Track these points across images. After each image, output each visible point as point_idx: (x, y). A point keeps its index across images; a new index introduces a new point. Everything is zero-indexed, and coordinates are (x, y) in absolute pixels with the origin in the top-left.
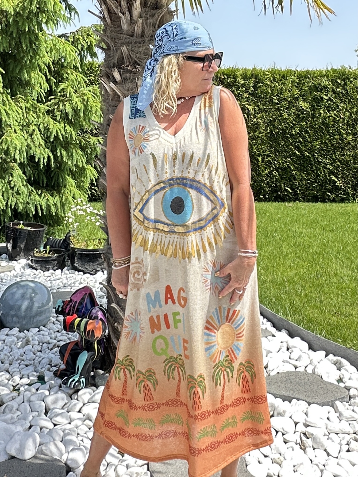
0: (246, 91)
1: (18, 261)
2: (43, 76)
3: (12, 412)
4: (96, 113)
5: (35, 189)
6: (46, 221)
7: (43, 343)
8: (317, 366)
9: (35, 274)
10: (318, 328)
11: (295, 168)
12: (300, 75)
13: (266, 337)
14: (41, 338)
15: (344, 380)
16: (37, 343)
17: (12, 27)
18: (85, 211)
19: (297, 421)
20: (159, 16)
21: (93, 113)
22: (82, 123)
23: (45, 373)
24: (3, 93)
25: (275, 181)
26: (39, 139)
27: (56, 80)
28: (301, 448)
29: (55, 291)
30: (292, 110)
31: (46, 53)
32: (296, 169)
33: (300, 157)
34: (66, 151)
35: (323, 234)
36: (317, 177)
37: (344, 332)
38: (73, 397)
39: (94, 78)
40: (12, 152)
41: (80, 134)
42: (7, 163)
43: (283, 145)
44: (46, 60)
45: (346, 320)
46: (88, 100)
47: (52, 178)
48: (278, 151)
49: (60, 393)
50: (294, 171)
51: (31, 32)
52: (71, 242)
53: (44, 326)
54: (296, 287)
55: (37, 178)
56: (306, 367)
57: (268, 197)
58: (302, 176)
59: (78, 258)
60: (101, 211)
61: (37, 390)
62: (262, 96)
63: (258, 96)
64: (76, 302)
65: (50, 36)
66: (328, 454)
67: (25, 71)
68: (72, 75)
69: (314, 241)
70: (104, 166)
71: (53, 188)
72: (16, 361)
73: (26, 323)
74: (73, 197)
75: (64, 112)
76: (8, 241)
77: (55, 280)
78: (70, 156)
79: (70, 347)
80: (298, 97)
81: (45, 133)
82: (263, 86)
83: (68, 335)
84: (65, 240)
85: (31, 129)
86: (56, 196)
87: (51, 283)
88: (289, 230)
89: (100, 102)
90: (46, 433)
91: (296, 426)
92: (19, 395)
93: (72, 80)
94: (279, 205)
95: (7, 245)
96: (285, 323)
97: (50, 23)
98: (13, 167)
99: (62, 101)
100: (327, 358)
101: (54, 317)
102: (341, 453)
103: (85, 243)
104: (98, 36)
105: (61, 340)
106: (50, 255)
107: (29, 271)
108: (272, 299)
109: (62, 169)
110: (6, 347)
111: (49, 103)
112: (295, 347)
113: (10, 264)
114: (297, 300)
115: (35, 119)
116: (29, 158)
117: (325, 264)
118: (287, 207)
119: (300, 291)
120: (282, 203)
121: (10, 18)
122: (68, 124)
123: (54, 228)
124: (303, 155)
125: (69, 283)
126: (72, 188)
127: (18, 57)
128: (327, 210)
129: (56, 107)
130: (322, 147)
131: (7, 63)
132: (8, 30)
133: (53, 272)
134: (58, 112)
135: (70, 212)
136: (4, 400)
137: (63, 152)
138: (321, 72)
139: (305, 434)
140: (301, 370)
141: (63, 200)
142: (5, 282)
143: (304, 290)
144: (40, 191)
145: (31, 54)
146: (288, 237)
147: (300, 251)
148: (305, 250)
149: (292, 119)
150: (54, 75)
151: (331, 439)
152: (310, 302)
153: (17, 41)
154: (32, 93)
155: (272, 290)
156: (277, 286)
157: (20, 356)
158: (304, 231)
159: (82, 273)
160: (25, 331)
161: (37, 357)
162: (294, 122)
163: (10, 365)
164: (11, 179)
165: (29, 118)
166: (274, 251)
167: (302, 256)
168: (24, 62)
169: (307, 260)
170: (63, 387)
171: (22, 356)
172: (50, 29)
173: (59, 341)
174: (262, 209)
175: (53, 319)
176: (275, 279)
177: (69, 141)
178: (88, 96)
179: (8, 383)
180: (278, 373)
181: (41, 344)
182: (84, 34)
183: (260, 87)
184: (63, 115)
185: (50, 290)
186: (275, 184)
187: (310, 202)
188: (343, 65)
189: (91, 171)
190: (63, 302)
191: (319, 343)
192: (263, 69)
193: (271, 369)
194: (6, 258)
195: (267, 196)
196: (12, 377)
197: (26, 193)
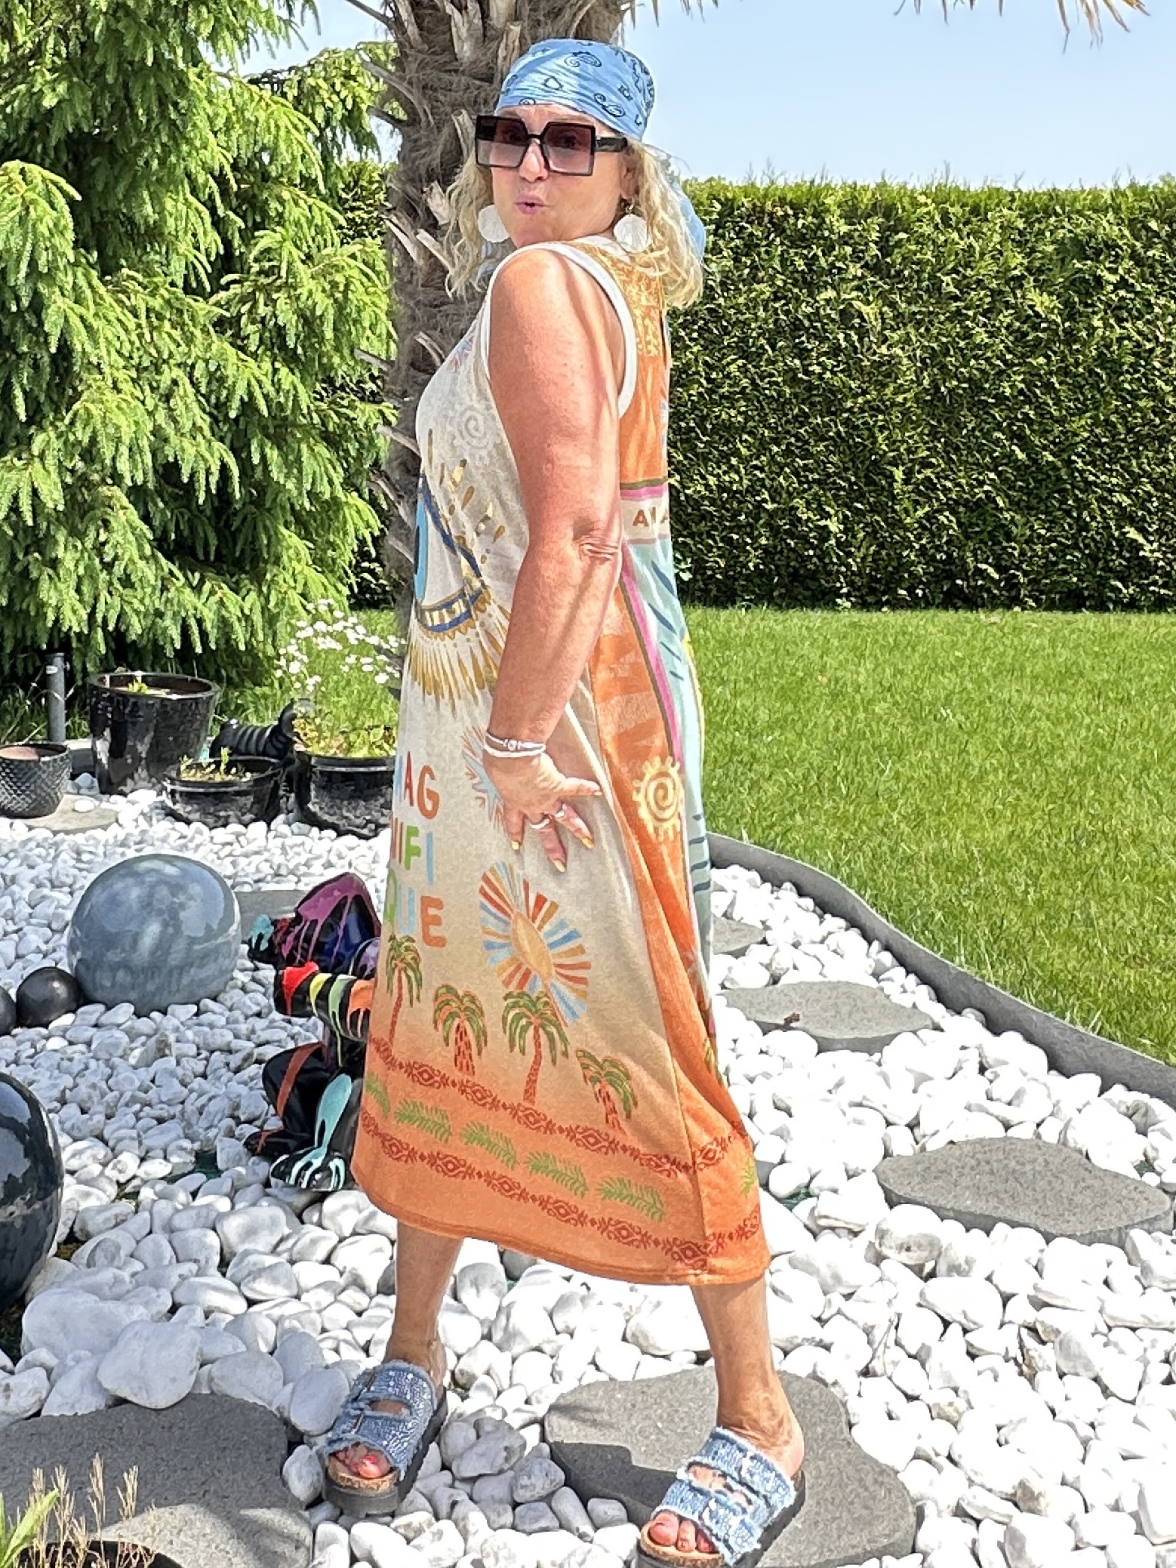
0: (857, 257)
1: (130, 796)
2: (202, 208)
3: (116, 1263)
4: (372, 327)
5: (180, 568)
6: (218, 671)
7: (212, 1052)
8: (1072, 1123)
9: (183, 837)
10: (1077, 1003)
11: (1011, 503)
12: (1028, 205)
13: (915, 1032)
14: (206, 1034)
15: (1156, 1165)
16: (193, 1051)
17: (101, 52)
18: (341, 638)
19: (1009, 1290)
20: (575, 15)
21: (364, 328)
22: (330, 358)
23: (217, 1143)
24: (76, 264)
25: (947, 543)
26: (191, 411)
27: (245, 222)
28: (1021, 1373)
29: (247, 889)
30: (1001, 317)
31: (211, 136)
32: (1014, 505)
33: (1028, 467)
34: (280, 448)
35: (1097, 712)
36: (1079, 531)
37: (1158, 1016)
38: (305, 1216)
39: (366, 216)
40: (108, 453)
41: (324, 394)
42: (91, 486)
43: (973, 429)
44: (213, 157)
45: (1166, 980)
46: (347, 286)
47: (234, 535)
48: (957, 449)
49: (264, 1203)
50: (1008, 510)
51: (164, 68)
52: (298, 735)
53: (215, 999)
54: (1009, 875)
55: (186, 533)
56: (1038, 1125)
57: (924, 595)
58: (1031, 528)
59: (319, 787)
60: (392, 639)
61: (194, 1195)
62: (906, 273)
63: (893, 272)
64: (315, 922)
65: (224, 81)
66: (1106, 1392)
67: (145, 194)
68: (296, 204)
69: (1067, 734)
70: (400, 496)
71: (238, 565)
72: (127, 1105)
73: (157, 989)
74: (303, 595)
75: (272, 323)
76: (96, 733)
77: (246, 856)
78: (294, 464)
79: (296, 1064)
80: (1023, 277)
81: (211, 392)
82: (908, 240)
83: (289, 1026)
84: (276, 731)
85: (165, 380)
86: (249, 591)
87: (234, 864)
88: (990, 698)
89: (388, 293)
90: (223, 1325)
91: (1004, 1306)
92: (136, 1212)
93: (297, 224)
94: (959, 620)
95: (94, 744)
96: (974, 988)
97: (223, 38)
98: (110, 498)
99: (266, 289)
100: (1106, 1095)
101: (243, 970)
102: (1145, 1387)
103: (341, 738)
104: (378, 80)
105: (268, 1043)
106: (230, 777)
107: (164, 827)
108: (933, 915)
109: (268, 505)
110: (93, 1064)
111: (222, 295)
112: (1005, 1063)
113: (105, 805)
114: (1012, 916)
115: (179, 345)
116: (161, 470)
117: (1101, 804)
118: (983, 626)
119: (1023, 888)
120: (969, 614)
121: (95, 21)
122: (286, 362)
123: (242, 693)
124: (1035, 461)
125: (291, 866)
126: (298, 568)
127: (122, 148)
128: (1112, 637)
129: (245, 309)
130: (1096, 436)
131: (86, 168)
132: (88, 59)
133: (241, 828)
134: (253, 323)
135: (293, 641)
136: (91, 1228)
137: (267, 450)
138: (1096, 195)
139: (1033, 1330)
140: (1023, 1132)
141: (271, 605)
142: (89, 862)
143: (1035, 885)
144: (197, 575)
145: (165, 139)
146: (986, 720)
147: (1023, 764)
148: (1039, 762)
149: (1001, 346)
150: (240, 206)
151: (1116, 1345)
152: (1053, 922)
153: (118, 98)
154: (168, 265)
155: (935, 886)
156: (950, 874)
157: (140, 1089)
158: (1037, 701)
159: (332, 833)
160: (155, 1015)
161: (194, 1095)
162: (1009, 357)
163: (109, 1117)
164: (102, 538)
165: (160, 343)
166: (942, 765)
167: (1029, 779)
168: (141, 163)
169: (1046, 793)
170: (277, 1185)
171: (146, 1092)
172: (225, 59)
173: (259, 1045)
174: (904, 633)
175: (242, 978)
176: (943, 850)
177: (286, 417)
178: (348, 272)
179: (102, 1174)
180: (952, 1142)
181: (204, 1054)
182: (334, 73)
183: (899, 244)
184: (267, 334)
185: (233, 887)
186: (946, 553)
187: (1058, 609)
188: (1169, 175)
189: (358, 512)
190: (274, 923)
191: (1080, 1052)
192: (909, 187)
193: (929, 1132)
194: (91, 788)
195: (920, 592)
196: (115, 1157)
197: (153, 582)
